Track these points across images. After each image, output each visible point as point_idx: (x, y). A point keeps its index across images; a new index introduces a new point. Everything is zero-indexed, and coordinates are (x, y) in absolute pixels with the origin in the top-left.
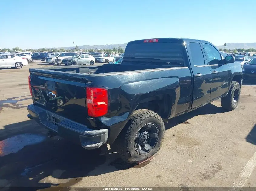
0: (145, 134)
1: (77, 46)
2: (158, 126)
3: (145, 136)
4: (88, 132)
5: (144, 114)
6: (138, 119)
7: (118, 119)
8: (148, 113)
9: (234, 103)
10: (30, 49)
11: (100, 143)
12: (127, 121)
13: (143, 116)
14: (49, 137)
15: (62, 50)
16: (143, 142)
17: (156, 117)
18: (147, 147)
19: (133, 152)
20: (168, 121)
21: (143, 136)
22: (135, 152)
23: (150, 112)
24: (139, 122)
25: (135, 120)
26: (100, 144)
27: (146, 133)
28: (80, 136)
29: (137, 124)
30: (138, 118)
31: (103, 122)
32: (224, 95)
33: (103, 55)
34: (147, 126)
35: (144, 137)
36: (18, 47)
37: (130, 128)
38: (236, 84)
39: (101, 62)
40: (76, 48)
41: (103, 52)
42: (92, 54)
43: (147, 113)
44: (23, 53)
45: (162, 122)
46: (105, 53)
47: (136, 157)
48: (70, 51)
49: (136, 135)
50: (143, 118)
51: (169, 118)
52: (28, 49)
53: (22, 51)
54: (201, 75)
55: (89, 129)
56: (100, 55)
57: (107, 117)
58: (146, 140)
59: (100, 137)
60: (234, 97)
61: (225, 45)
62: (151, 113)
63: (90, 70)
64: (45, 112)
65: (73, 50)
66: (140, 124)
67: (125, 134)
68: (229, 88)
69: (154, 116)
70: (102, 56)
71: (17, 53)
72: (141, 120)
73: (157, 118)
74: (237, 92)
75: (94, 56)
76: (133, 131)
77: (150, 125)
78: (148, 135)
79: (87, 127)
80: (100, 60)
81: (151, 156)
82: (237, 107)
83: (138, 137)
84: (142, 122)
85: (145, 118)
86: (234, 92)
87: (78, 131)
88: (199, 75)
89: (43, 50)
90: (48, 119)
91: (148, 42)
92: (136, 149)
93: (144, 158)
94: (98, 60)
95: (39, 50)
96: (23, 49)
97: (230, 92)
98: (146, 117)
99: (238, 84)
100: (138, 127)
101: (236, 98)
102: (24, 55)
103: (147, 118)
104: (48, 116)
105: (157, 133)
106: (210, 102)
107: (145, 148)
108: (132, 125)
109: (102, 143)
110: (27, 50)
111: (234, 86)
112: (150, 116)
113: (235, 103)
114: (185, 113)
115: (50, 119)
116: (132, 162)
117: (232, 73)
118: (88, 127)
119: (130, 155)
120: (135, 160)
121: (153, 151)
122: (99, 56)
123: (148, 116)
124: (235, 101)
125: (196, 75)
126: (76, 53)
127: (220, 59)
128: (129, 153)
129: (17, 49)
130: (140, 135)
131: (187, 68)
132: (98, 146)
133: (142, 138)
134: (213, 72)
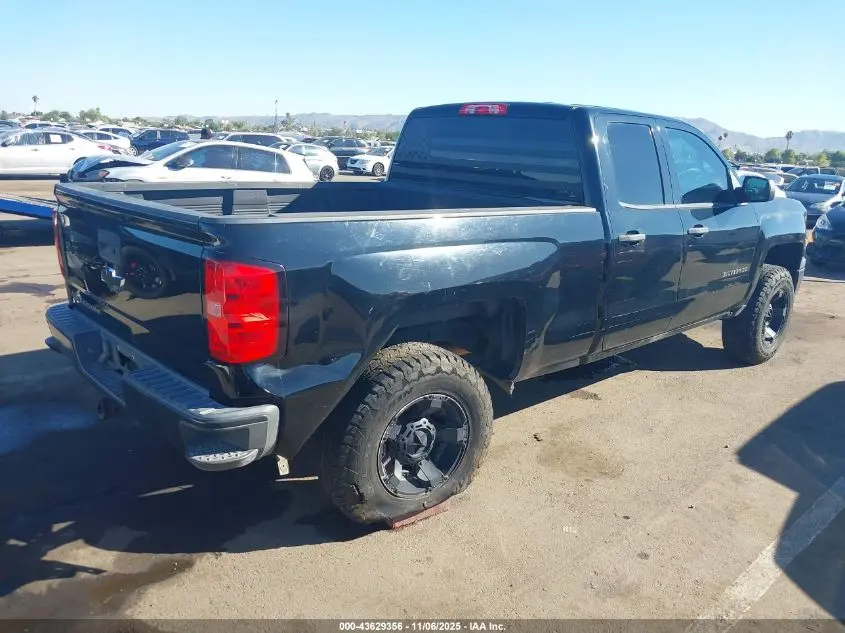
0: (423, 430)
1: (288, 114)
2: (467, 404)
3: (421, 435)
4: (205, 412)
5: (418, 361)
6: (393, 377)
7: (317, 375)
8: (434, 358)
9: (766, 339)
10: (138, 118)
11: (246, 452)
12: (352, 382)
13: (412, 367)
14: (101, 416)
15: (238, 126)
16: (414, 456)
17: (463, 374)
18: (427, 472)
19: (369, 489)
20: (513, 387)
21: (412, 436)
22: (379, 486)
23: (439, 357)
24: (396, 388)
25: (383, 382)
26: (248, 457)
27: (424, 426)
28: (182, 422)
29: (389, 395)
30: (396, 373)
31: (258, 380)
32: (734, 309)
33: (366, 150)
34: (427, 403)
35: (416, 439)
36: (98, 109)
37: (362, 406)
38: (781, 274)
39: (358, 172)
40: (287, 123)
41: (373, 140)
42: (331, 143)
43: (428, 358)
44: (107, 130)
45: (482, 393)
46: (379, 144)
47: (381, 504)
48: (265, 129)
49: (384, 431)
50: (414, 376)
51: (516, 380)
52: (130, 117)
53: (111, 122)
54: (641, 236)
55: (214, 402)
56: (359, 149)
57: (277, 365)
58: (422, 449)
59: (247, 430)
60: (767, 319)
61: (789, 136)
62: (444, 359)
63: (270, 198)
64: (98, 333)
65: (273, 128)
66: (398, 393)
67: (346, 426)
68: (750, 287)
69: (454, 371)
70: (363, 153)
71: (91, 127)
72: (405, 382)
73: (465, 377)
74: (781, 302)
75: (336, 153)
76: (374, 416)
77: (437, 400)
78: (433, 432)
79: (207, 393)
80: (356, 165)
81: (436, 502)
82: (776, 355)
83: (393, 437)
84: (407, 388)
85: (421, 374)
86: (768, 302)
87: (175, 406)
88: (634, 237)
89: (178, 121)
90: (103, 356)
91: (472, 111)
92: (382, 478)
93: (412, 507)
94: (349, 164)
95: (165, 121)
96: (113, 117)
97: (753, 301)
98: (425, 372)
99: (788, 274)
100: (394, 404)
101: (777, 323)
102: (108, 137)
103: (428, 378)
104: (105, 348)
105: (465, 427)
106: (685, 330)
107: (420, 475)
108: (370, 398)
109: (255, 452)
110: (125, 120)
111: (769, 280)
112: (439, 370)
113: (771, 340)
114: (577, 363)
115: (110, 358)
116: (368, 520)
117: (767, 236)
118: (211, 397)
119: (361, 496)
120: (379, 514)
121: (446, 487)
122: (354, 153)
123: (432, 369)
124: (770, 332)
125: (623, 237)
126: (279, 140)
127: (724, 186)
128: (358, 490)
129: (92, 115)
130: (402, 432)
131: (594, 210)
132: (238, 462)
133: (409, 440)
134: (693, 230)
